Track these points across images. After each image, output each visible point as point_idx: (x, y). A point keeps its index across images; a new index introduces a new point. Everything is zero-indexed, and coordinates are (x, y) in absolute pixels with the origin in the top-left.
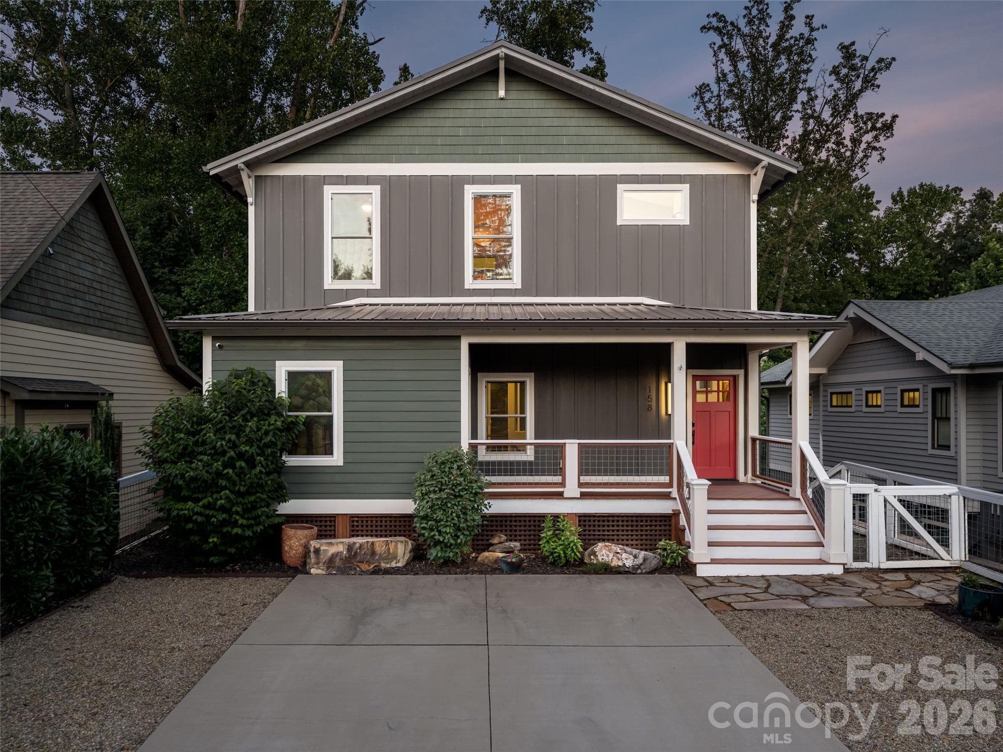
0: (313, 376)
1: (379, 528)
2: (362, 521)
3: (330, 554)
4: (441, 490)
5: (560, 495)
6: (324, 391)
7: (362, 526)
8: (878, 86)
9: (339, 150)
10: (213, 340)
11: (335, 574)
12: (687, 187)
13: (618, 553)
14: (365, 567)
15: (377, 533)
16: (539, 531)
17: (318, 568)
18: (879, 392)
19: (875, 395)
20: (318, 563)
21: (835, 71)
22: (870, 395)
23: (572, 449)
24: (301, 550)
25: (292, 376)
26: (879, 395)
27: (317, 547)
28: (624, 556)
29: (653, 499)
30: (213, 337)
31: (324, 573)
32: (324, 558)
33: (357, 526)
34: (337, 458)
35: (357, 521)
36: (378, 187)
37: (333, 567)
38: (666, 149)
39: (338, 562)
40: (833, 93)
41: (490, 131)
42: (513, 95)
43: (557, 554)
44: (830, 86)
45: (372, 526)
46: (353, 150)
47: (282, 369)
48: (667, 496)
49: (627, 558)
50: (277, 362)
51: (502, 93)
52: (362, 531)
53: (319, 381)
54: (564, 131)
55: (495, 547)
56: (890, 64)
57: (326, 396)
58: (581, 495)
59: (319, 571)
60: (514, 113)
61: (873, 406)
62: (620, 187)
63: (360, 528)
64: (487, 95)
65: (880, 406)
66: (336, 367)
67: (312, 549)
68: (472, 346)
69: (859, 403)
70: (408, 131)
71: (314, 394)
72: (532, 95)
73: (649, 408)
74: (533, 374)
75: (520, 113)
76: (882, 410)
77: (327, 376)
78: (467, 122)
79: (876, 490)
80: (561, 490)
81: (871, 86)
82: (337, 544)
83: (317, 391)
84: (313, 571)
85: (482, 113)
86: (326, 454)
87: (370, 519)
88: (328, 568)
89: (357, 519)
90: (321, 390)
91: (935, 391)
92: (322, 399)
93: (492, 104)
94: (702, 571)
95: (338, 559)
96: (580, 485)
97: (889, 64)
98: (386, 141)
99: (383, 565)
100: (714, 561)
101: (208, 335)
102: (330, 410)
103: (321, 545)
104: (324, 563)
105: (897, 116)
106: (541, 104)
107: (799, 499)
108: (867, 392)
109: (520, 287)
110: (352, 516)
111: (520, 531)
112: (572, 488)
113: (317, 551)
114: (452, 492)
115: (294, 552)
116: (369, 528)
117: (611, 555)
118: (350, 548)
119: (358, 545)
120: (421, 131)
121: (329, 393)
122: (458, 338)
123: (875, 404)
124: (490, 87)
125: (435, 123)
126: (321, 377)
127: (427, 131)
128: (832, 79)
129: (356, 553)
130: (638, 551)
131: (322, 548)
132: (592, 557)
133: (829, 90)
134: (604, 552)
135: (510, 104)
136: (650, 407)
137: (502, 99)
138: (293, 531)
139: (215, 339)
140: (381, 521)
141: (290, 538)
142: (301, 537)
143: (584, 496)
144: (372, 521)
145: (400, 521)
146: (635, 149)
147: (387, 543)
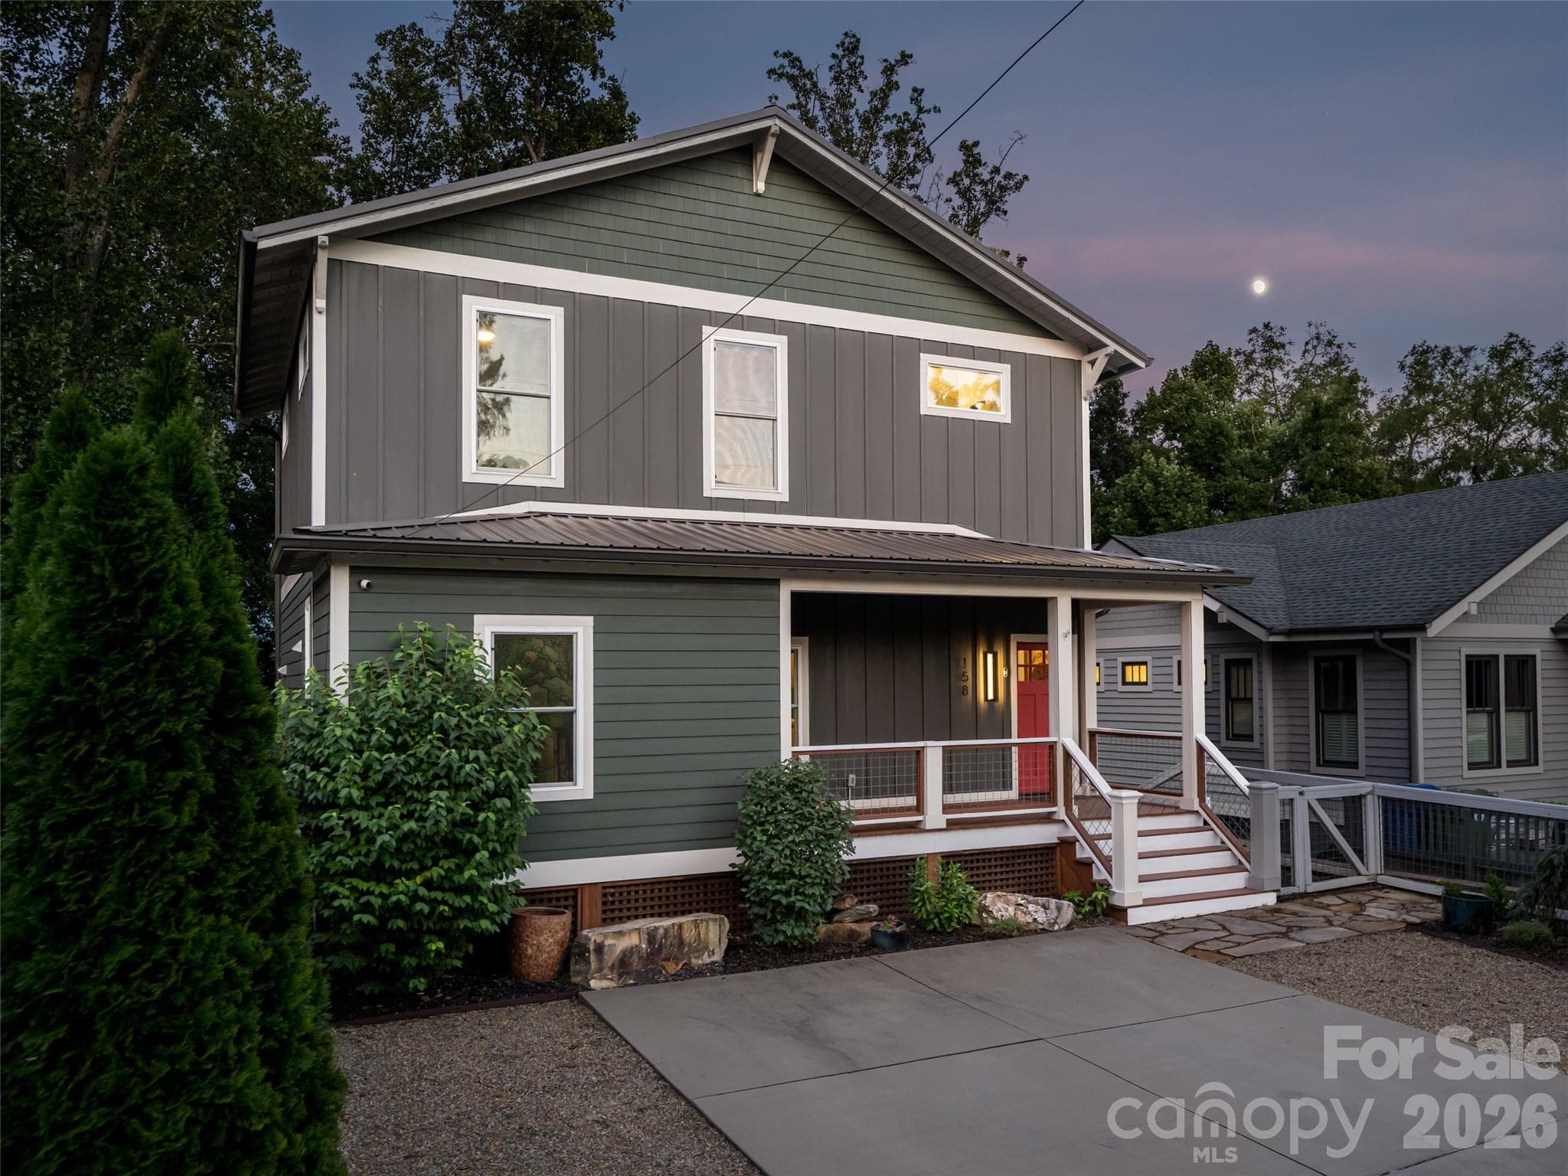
0: (540, 643)
1: (649, 903)
2: (621, 894)
3: (618, 950)
4: (803, 828)
5: (913, 828)
6: (559, 670)
7: (621, 902)
8: (1005, 213)
9: (490, 235)
10: (351, 574)
11: (636, 984)
12: (1006, 368)
13: (1021, 905)
14: (672, 968)
15: (661, 911)
16: (907, 882)
17: (601, 978)
18: (1145, 663)
19: (1136, 668)
20: (600, 970)
21: (954, 180)
22: (1128, 669)
23: (934, 755)
24: (556, 951)
25: (502, 642)
26: (1143, 668)
27: (598, 941)
28: (1031, 907)
29: (1036, 823)
30: (351, 568)
31: (614, 984)
32: (610, 958)
33: (613, 903)
34: (582, 786)
35: (613, 895)
36: (560, 310)
37: (628, 974)
38: (980, 309)
39: (635, 963)
40: (951, 212)
41: (740, 243)
42: (776, 192)
43: (946, 915)
44: (947, 201)
45: (637, 900)
46: (515, 239)
47: (487, 627)
48: (1048, 819)
49: (1035, 911)
50: (476, 617)
51: (760, 186)
52: (621, 910)
53: (549, 651)
54: (849, 261)
55: (844, 914)
56: (1021, 183)
57: (562, 678)
58: (947, 824)
59: (605, 984)
60: (777, 221)
61: (1133, 684)
62: (925, 358)
63: (617, 906)
64: (735, 184)
65: (1145, 684)
66: (581, 629)
67: (592, 947)
68: (795, 596)
69: (1112, 679)
70: (611, 223)
71: (541, 675)
72: (803, 197)
73: (964, 691)
74: (807, 638)
75: (784, 222)
76: (1148, 688)
77: (566, 642)
78: (705, 223)
79: (1301, 793)
80: (919, 818)
81: (996, 210)
82: (631, 931)
83: (546, 669)
84: (593, 983)
85: (729, 212)
86: (560, 780)
87: (633, 888)
88: (620, 976)
89: (612, 890)
90: (553, 667)
91: (1229, 663)
92: (556, 683)
93: (743, 200)
94: (1137, 917)
95: (635, 958)
96: (947, 808)
97: (1018, 186)
98: (573, 232)
99: (696, 962)
100: (1149, 902)
101: (341, 562)
102: (570, 702)
103: (606, 936)
104: (612, 968)
105: (1024, 259)
106: (815, 214)
107: (1197, 812)
108: (1125, 664)
109: (787, 499)
110: (605, 886)
111: (862, 887)
112: (934, 815)
113: (600, 949)
114: (821, 830)
115: (545, 956)
116: (633, 904)
117: (1011, 909)
118: (651, 937)
119: (661, 931)
120: (631, 226)
121: (567, 673)
122: (776, 582)
123: (1136, 679)
124: (740, 172)
125: (655, 215)
126: (553, 645)
127: (641, 227)
128: (951, 191)
129: (661, 945)
130: (1045, 899)
131: (608, 942)
132: (984, 915)
133: (946, 206)
134: (1000, 905)
135: (770, 205)
136: (965, 688)
137: (758, 195)
138: (545, 919)
139: (356, 572)
140: (652, 891)
141: (539, 932)
142: (558, 928)
143: (952, 825)
144: (637, 892)
145: (683, 888)
146: (942, 303)
147: (696, 924)
